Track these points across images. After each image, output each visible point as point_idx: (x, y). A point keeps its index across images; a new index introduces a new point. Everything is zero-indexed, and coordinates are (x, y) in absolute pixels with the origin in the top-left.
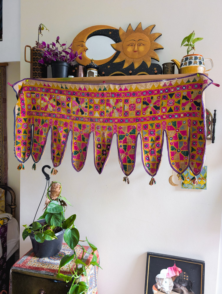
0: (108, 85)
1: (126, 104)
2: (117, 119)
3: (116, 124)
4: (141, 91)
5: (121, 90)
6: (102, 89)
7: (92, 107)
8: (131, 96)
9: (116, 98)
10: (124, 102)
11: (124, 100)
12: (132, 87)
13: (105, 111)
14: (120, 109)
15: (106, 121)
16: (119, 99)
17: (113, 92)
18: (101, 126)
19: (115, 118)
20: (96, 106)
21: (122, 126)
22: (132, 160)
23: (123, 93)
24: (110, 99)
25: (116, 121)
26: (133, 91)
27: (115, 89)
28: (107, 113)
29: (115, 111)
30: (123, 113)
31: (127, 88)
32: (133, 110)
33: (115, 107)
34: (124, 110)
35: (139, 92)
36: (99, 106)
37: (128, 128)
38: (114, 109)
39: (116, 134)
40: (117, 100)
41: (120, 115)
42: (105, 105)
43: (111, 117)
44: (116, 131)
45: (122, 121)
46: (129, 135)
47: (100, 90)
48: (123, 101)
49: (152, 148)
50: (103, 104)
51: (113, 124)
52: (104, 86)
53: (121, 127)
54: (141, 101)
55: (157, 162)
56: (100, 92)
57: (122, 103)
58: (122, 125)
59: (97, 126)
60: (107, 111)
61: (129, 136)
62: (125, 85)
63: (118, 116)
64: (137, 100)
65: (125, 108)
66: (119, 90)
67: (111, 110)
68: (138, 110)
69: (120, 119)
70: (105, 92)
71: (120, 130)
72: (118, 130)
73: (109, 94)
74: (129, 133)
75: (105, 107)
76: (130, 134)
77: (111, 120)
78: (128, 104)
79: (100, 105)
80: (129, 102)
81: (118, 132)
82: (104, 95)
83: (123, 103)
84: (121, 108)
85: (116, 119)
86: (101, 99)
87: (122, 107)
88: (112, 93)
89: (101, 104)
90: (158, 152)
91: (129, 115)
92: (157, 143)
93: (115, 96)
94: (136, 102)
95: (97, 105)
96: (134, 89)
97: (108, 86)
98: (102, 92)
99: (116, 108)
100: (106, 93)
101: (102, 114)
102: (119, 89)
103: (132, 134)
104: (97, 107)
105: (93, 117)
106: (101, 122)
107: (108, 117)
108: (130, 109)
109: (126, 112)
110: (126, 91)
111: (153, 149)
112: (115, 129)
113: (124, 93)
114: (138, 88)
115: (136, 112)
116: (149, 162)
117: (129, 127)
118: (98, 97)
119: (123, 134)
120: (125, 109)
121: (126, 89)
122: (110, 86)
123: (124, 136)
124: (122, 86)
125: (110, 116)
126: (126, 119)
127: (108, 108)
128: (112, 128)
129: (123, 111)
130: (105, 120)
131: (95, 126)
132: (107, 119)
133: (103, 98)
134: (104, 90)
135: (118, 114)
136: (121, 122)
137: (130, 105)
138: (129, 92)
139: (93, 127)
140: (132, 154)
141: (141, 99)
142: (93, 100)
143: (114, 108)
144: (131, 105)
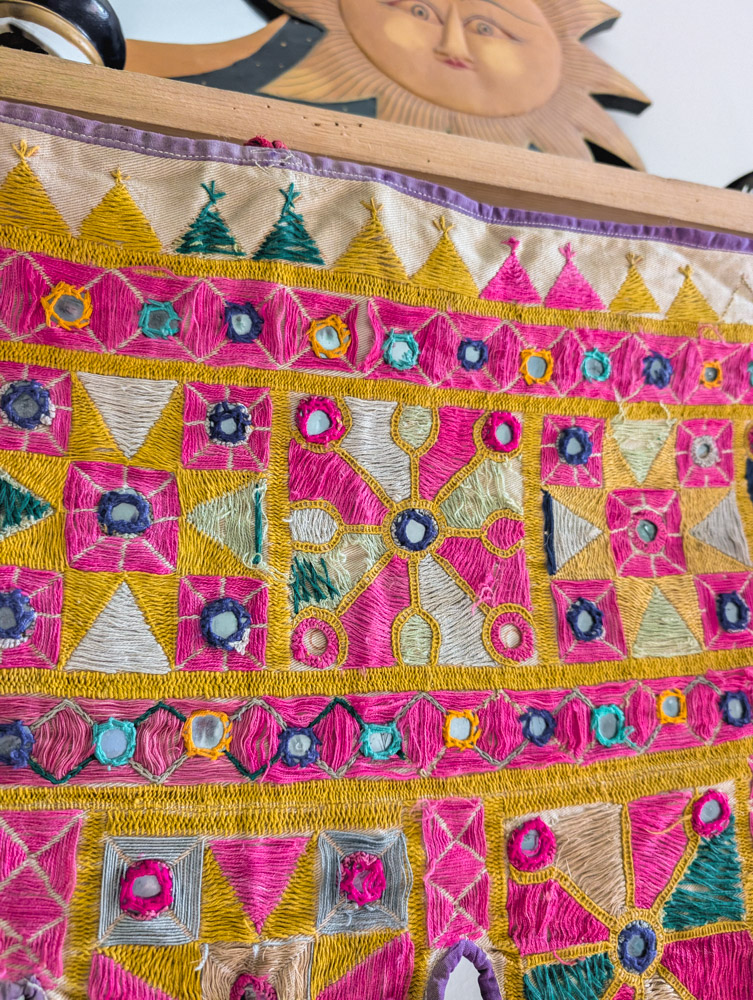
0: (340, 185)
1: (562, 479)
2: (478, 697)
3: (461, 786)
4: (736, 344)
5: (512, 283)
6: (249, 236)
7: (33, 508)
8: (624, 388)
9: (435, 394)
10: (546, 457)
11: (547, 436)
12: (648, 273)
13: (277, 578)
14: (503, 543)
15: (299, 745)
16: (475, 414)
17: (410, 299)
18: (205, 839)
19: (436, 683)
20: (116, 499)
21: (550, 817)
23: (541, 335)
24: (358, 405)
25: (459, 729)
26: (654, 320)
27: (440, 256)
28: (310, 607)
29: (430, 575)
30: (539, 610)
31: (587, 275)
32: (665, 570)
33: (425, 521)
34: (550, 565)
35: (711, 350)
36: (172, 495)
37: (639, 837)
38: (404, 553)
39: (473, 956)
40: (445, 415)
41: (509, 636)
42: (272, 475)
43: (374, 683)
44: (478, 901)
45: (537, 726)
46: (664, 938)
47: (210, 233)
48: (532, 442)
50: (242, 463)
51: (423, 797)
52: (289, 196)
53: (537, 825)
54: (727, 463)
56: (208, 269)
57: (511, 463)
58: (548, 801)
59: (114, 861)
60: (310, 582)
61: (668, 959)
62: (570, 237)
63: (482, 658)
64: (683, 443)
65: (563, 536)
66: (488, 293)
67: (373, 567)
68: (722, 567)
69: (518, 697)
70: (285, 278)
71: (527, 878)
72: (500, 881)
73: (350, 322)
74: (654, 918)
75: (277, 514)
76: (675, 921)
77: (387, 718)
78: (585, 481)
79: (185, 477)
80: (596, 467)
81: (501, 924)
82: (263, 324)
83: (535, 464)
84: (507, 529)
85: (456, 702)
86: (213, 392)
87: (517, 530)
88: (392, 315)
89: (202, 464)
91: (629, 638)
93: (425, 364)
94: (683, 462)
95: (135, 475)
96: (664, 298)
97: (344, 200)
98: (243, 269)
99: (429, 534)
100: (309, 299)
101: (223, 624)
102: (493, 271)
103: (704, 916)
104: (123, 513)
105: (51, 683)
106: (195, 771)
107: (333, 681)
108: (619, 549)
109: (583, 591)
110: (581, 318)
112: (450, 872)
113: (556, 331)
114: (703, 304)
115: (706, 600)
117: (644, 815)
118: (165, 351)
119: (582, 951)
120: (561, 559)
121: (571, 293)
122: (371, 209)
123: (601, 965)
124: (524, 234)
125: (359, 659)
126: (605, 692)
127: (313, 522)
128: (409, 860)
129: (537, 581)
130: (283, 736)
131: (81, 865)
132: (302, 704)
133: (239, 376)
134: (270, 248)
135: (477, 624)
136: (540, 755)
137: (611, 503)
138: (610, 337)
139: (26, 881)
141: (725, 441)
142: (66, 392)
143: (415, 531)
144: (630, 495)
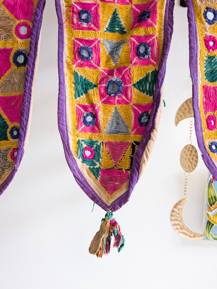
22: (11, 125)
49: (113, 64)
55: (133, 137)
90: (140, 85)
92: (138, 38)
111: (120, 70)
116: (95, 137)
140: (13, 94)
